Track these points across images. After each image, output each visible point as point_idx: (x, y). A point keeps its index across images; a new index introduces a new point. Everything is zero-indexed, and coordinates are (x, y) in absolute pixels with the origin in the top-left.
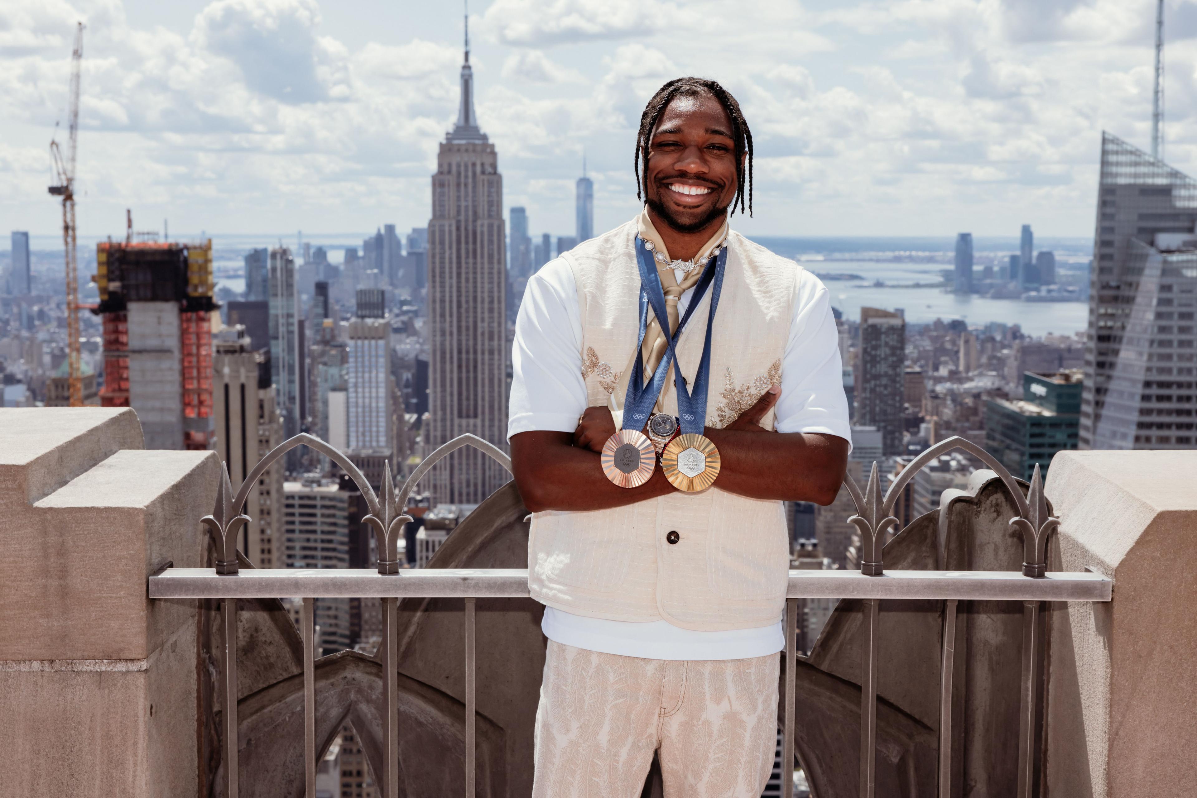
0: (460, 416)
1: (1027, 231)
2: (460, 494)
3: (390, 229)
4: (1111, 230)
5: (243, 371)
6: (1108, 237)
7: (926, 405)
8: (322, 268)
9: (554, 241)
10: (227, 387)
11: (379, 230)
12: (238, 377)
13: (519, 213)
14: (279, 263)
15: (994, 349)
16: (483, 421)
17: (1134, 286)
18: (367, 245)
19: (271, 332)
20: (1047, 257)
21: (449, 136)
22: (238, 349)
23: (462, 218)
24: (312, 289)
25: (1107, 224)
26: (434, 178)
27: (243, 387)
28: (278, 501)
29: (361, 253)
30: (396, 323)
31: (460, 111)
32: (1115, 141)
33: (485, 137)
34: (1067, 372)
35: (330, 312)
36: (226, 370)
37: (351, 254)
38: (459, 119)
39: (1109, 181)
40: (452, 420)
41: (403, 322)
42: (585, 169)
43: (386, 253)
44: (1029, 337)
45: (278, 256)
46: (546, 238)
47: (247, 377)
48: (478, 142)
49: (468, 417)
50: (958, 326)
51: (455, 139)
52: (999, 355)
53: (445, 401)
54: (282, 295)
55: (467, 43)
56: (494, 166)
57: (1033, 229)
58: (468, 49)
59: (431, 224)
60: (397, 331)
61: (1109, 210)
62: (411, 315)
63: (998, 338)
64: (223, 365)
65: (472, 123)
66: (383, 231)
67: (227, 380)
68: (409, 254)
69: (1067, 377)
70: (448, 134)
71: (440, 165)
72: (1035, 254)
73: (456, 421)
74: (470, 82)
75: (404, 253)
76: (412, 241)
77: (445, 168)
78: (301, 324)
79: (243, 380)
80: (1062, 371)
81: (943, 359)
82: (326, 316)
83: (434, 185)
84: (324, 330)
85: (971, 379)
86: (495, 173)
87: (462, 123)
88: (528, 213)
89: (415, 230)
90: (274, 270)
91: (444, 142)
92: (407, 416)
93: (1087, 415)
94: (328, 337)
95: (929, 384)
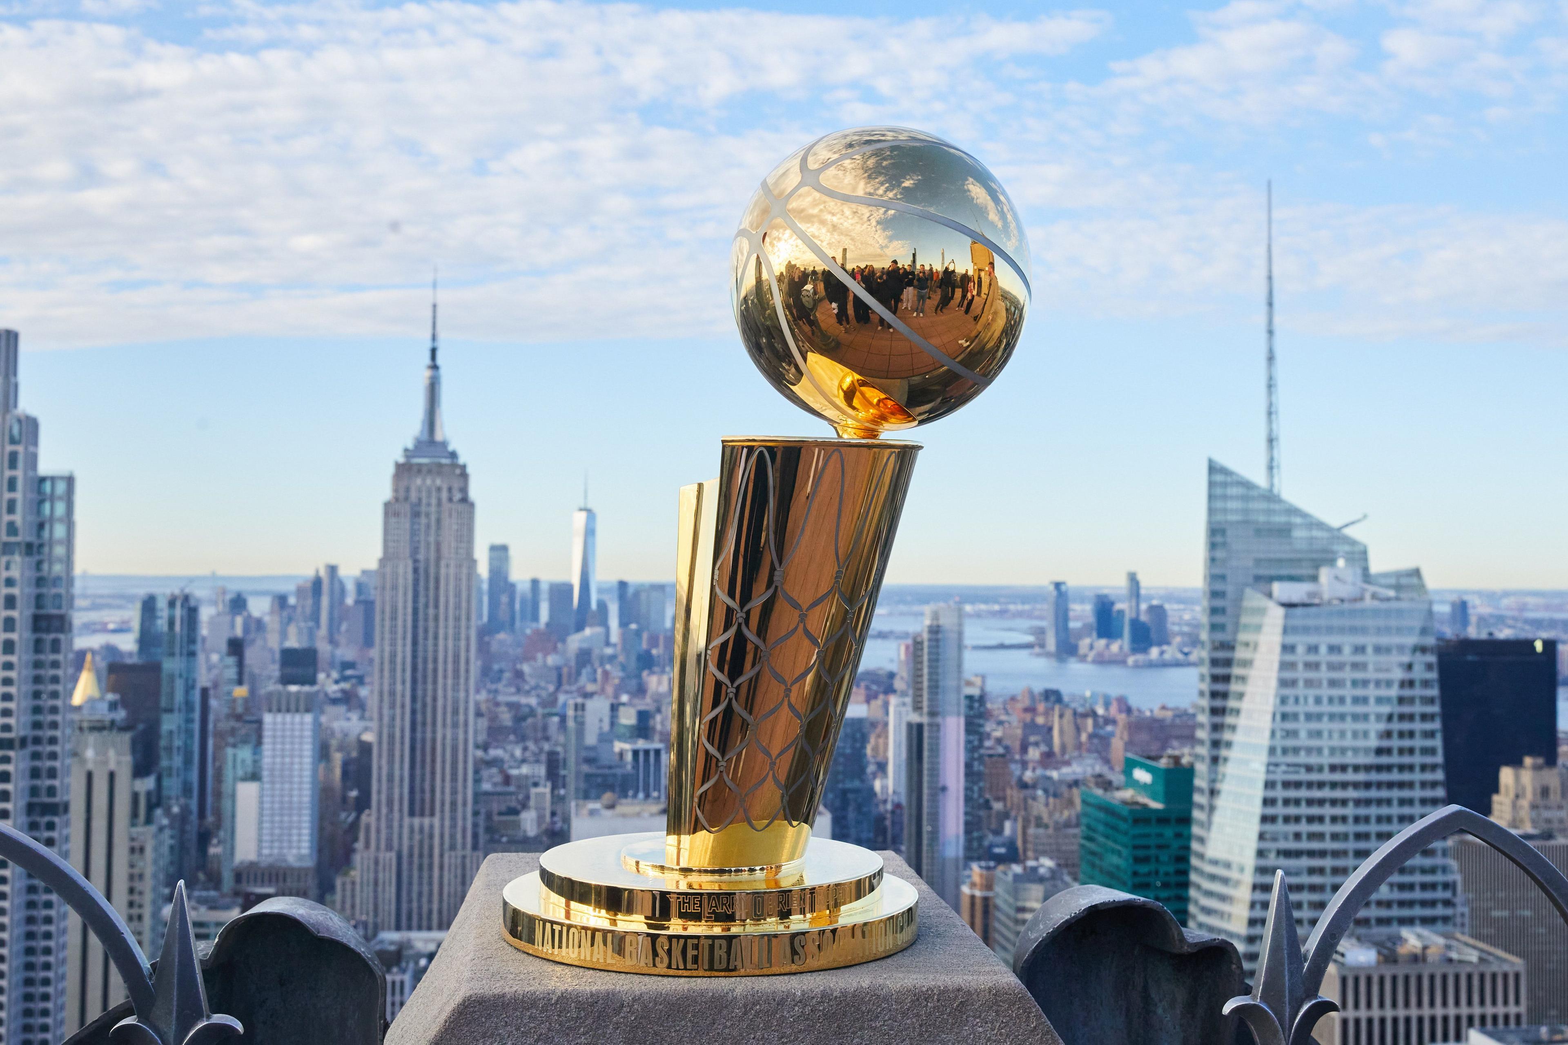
0: (412, 813)
1: (1133, 579)
2: (409, 918)
3: (332, 570)
4: (1223, 577)
5: (112, 753)
6: (1219, 586)
7: (1012, 797)
8: (239, 621)
9: (544, 587)
10: (90, 776)
11: (317, 571)
12: (105, 763)
13: (500, 552)
14: (178, 612)
15: (1096, 725)
16: (442, 819)
17: (1252, 645)
18: (300, 592)
19: (163, 703)
20: (1158, 612)
21: (409, 454)
22: (107, 724)
23: (421, 557)
24: (224, 647)
25: (1217, 571)
26: (387, 505)
27: (112, 776)
28: (153, 929)
29: (292, 601)
30: (335, 692)
31: (423, 422)
32: (1224, 471)
33: (453, 455)
34: (1177, 753)
35: (246, 677)
36: (90, 753)
37: (281, 600)
38: (422, 431)
39: (1219, 517)
40: (401, 819)
41: (343, 691)
42: (586, 497)
43: (325, 601)
44: (1139, 711)
45: (178, 604)
46: (535, 583)
47: (119, 763)
48: (444, 461)
49: (422, 814)
50: (1053, 696)
51: (414, 457)
52: (1102, 732)
53: (392, 794)
54: (181, 654)
55: (434, 338)
56: (464, 490)
57: (1140, 577)
58: (436, 344)
59: (383, 562)
60: (334, 701)
61: (1220, 554)
62: (354, 681)
63: (1100, 711)
64: (86, 746)
65: (439, 437)
66: (323, 573)
67: (90, 766)
68: (357, 602)
69: (1177, 759)
70: (406, 450)
71: (396, 490)
72: (1144, 606)
73: (407, 820)
74: (437, 387)
75: (350, 601)
76: (360, 587)
77: (402, 494)
78: (205, 692)
79: (112, 766)
80: (1170, 751)
81: (1032, 739)
82: (240, 682)
83: (387, 514)
84: (234, 701)
85: (1068, 763)
86: (465, 500)
87: (425, 437)
88: (512, 552)
89: (364, 572)
90: (171, 623)
91: (401, 460)
92: (343, 815)
93: (1201, 807)
94: (240, 710)
95: (1015, 769)
